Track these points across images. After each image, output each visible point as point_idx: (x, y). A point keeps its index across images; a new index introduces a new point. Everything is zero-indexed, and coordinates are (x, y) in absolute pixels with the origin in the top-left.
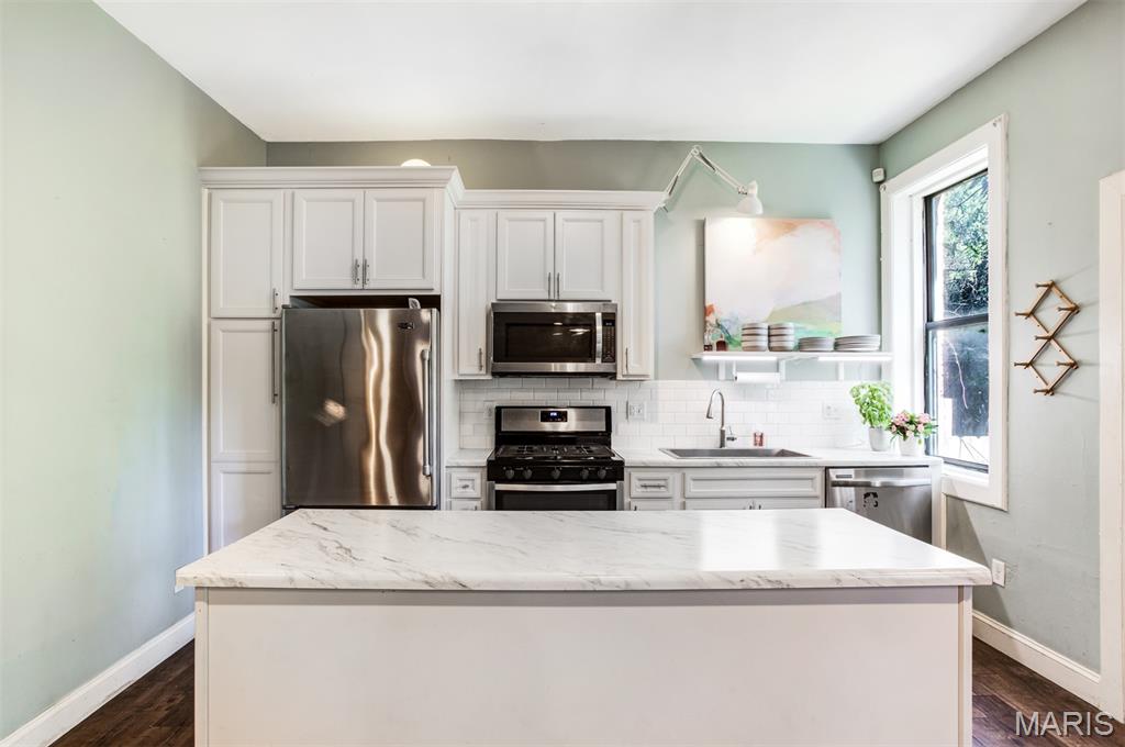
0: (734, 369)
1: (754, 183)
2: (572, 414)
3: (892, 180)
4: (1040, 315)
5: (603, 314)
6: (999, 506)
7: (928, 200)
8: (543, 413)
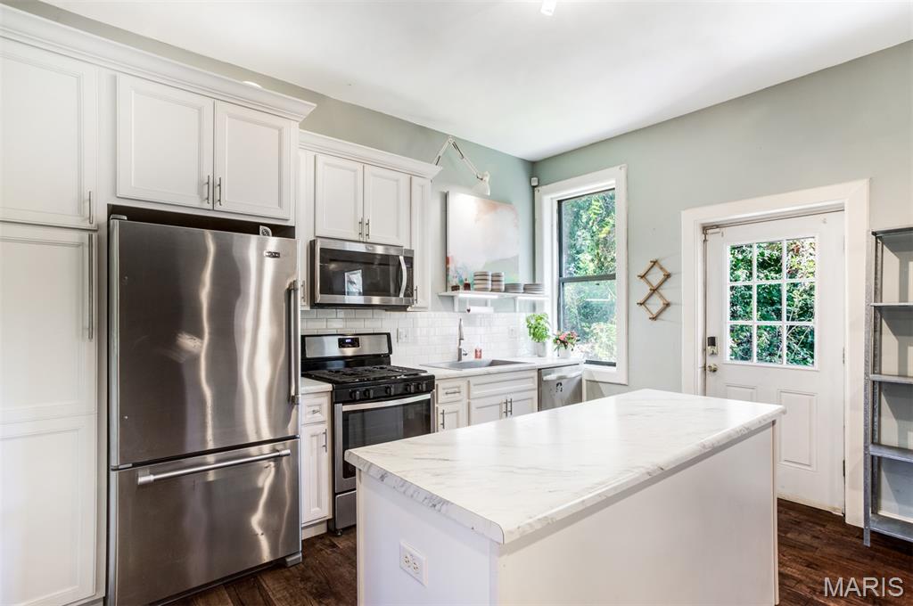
0: (468, 303)
1: (487, 173)
2: (364, 340)
3: (544, 187)
4: (648, 277)
5: (405, 257)
6: (624, 383)
7: (560, 202)
8: (340, 340)
